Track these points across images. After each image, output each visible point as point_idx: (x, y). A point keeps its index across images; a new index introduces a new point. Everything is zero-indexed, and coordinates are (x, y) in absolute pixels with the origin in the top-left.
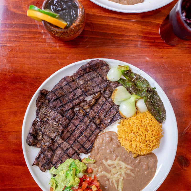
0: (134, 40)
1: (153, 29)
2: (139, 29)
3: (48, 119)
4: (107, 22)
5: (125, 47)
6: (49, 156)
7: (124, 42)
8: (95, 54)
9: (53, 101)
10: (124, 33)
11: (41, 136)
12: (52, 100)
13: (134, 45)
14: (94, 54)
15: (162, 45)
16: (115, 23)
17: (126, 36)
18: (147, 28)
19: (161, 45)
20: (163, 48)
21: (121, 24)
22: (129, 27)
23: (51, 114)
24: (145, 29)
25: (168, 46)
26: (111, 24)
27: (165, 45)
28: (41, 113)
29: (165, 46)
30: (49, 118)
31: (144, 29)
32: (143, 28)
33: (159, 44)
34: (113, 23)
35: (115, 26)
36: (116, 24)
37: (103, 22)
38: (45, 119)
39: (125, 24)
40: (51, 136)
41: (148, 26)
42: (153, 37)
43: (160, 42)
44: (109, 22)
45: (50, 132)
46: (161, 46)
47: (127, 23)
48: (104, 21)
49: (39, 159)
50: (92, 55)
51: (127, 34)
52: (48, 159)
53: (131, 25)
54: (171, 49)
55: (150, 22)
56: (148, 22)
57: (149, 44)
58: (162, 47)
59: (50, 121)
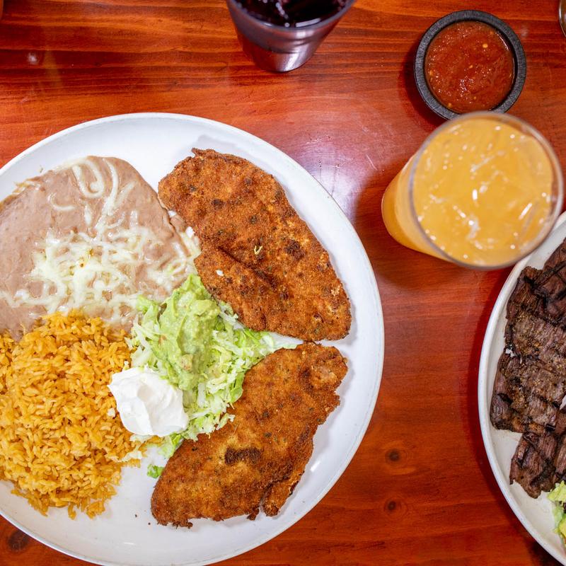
0: (164, 67)
1: (219, 30)
2: (178, 33)
3: (537, 350)
4: (79, 21)
5: (139, 90)
6: (550, 453)
7: (134, 77)
8: (50, 119)
9: (556, 299)
10: (132, 50)
11: (522, 399)
12: (553, 296)
13: (166, 83)
14: (46, 119)
15: (251, 75)
16: (102, 21)
17: (138, 56)
18: (199, 27)
19: (247, 75)
20: (254, 84)
21: (122, 21)
22: (146, 28)
23: (545, 335)
24: (196, 32)
25: (268, 77)
26: (90, 24)
27: (260, 73)
28: (518, 335)
29: (259, 77)
30: (541, 347)
31: (191, 31)
32: (187, 29)
33: (240, 71)
34: (98, 21)
35: (105, 28)
36: (107, 25)
37: (68, 20)
38: (530, 351)
39: (132, 22)
40: (548, 395)
41: (203, 20)
42: (219, 53)
43: (243, 66)
44: (84, 20)
45: (545, 387)
46: (248, 77)
47: (138, 17)
48: (68, 16)
49: (524, 464)
50: (43, 122)
51: (142, 52)
52: (547, 460)
53: (150, 24)
54: (277, 83)
55: (208, 8)
56: (203, 10)
57: (212, 75)
58: (250, 81)
59: (544, 355)
